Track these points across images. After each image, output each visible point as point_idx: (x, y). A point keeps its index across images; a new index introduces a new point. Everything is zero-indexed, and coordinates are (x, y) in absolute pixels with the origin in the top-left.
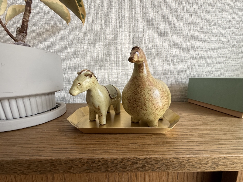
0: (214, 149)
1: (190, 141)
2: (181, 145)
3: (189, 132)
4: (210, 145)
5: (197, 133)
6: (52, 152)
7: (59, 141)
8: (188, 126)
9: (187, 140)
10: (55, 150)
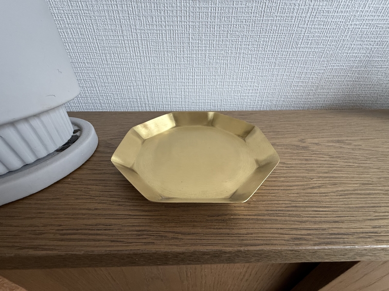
0: (367, 230)
1: (321, 209)
2: (304, 219)
3: (319, 187)
4: (359, 221)
5: (335, 190)
6: (59, 237)
7: (73, 209)
8: (318, 173)
9: (317, 207)
10: (64, 232)
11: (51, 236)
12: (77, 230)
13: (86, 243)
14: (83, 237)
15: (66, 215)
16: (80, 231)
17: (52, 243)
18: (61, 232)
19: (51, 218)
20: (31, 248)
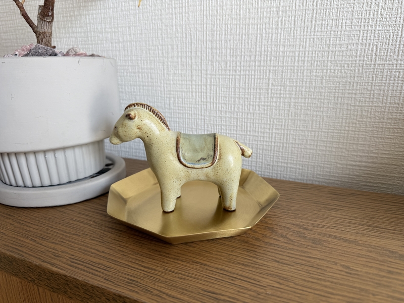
6: (69, 263)
10: (74, 261)
11: (65, 260)
12: (84, 262)
13: (86, 274)
14: (86, 269)
15: (79, 249)
16: (85, 264)
17: (63, 265)
18: (72, 260)
19: (68, 248)
20: (50, 264)
